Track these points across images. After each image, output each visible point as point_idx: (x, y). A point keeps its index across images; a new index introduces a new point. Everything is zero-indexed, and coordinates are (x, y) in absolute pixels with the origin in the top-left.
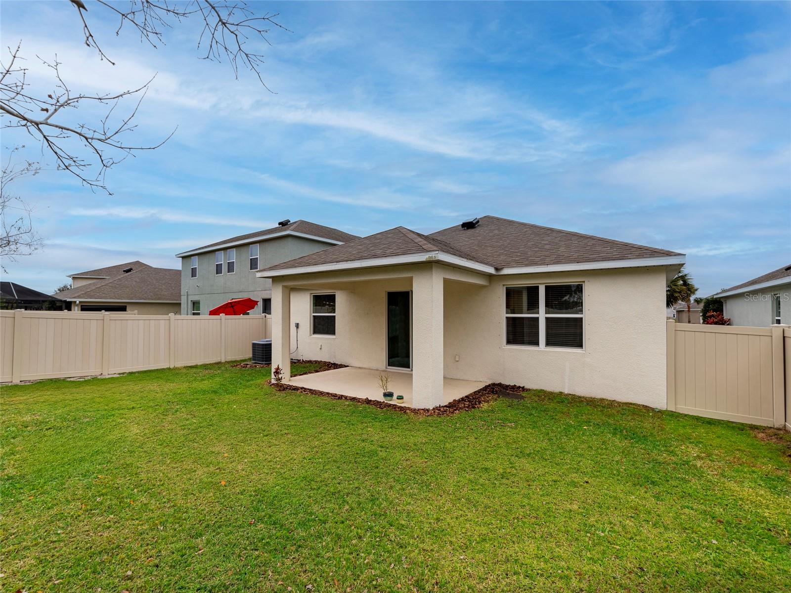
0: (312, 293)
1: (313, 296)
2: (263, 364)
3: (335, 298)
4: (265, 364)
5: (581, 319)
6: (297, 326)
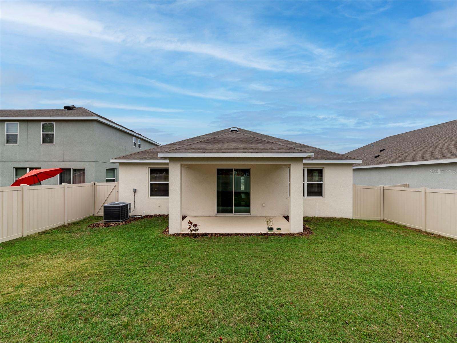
0: (149, 167)
1: (150, 169)
2: (119, 222)
3: (168, 171)
4: (121, 221)
5: (322, 184)
6: (135, 191)
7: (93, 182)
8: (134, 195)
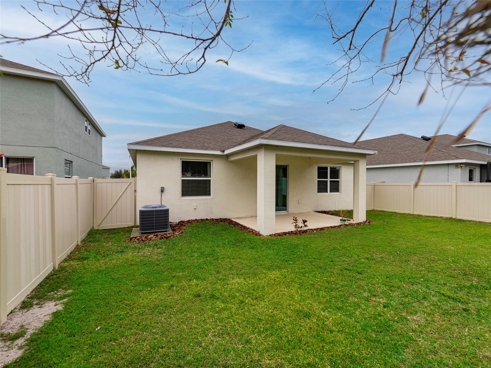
0: (180, 159)
1: (182, 161)
2: (167, 231)
5: (339, 181)
6: (162, 190)
7: (91, 178)
8: (161, 196)
